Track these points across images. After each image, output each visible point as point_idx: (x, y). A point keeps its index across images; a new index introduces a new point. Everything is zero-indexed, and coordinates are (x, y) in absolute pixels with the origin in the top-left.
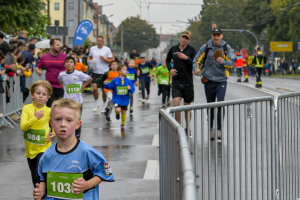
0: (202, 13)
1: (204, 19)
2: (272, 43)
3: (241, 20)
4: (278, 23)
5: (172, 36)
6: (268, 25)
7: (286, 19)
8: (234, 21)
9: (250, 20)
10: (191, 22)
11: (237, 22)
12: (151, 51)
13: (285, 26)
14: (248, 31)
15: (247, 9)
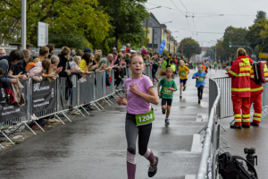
4: (263, 43)
12: (196, 56)
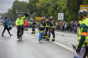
0: (13, 7)
1: (13, 9)
2: (36, 17)
3: (26, 10)
5: (3, 14)
6: (35, 11)
7: (41, 9)
8: (24, 10)
9: (29, 10)
10: (9, 9)
11: (25, 10)
13: (41, 12)
14: (28, 13)
15: (28, 6)
